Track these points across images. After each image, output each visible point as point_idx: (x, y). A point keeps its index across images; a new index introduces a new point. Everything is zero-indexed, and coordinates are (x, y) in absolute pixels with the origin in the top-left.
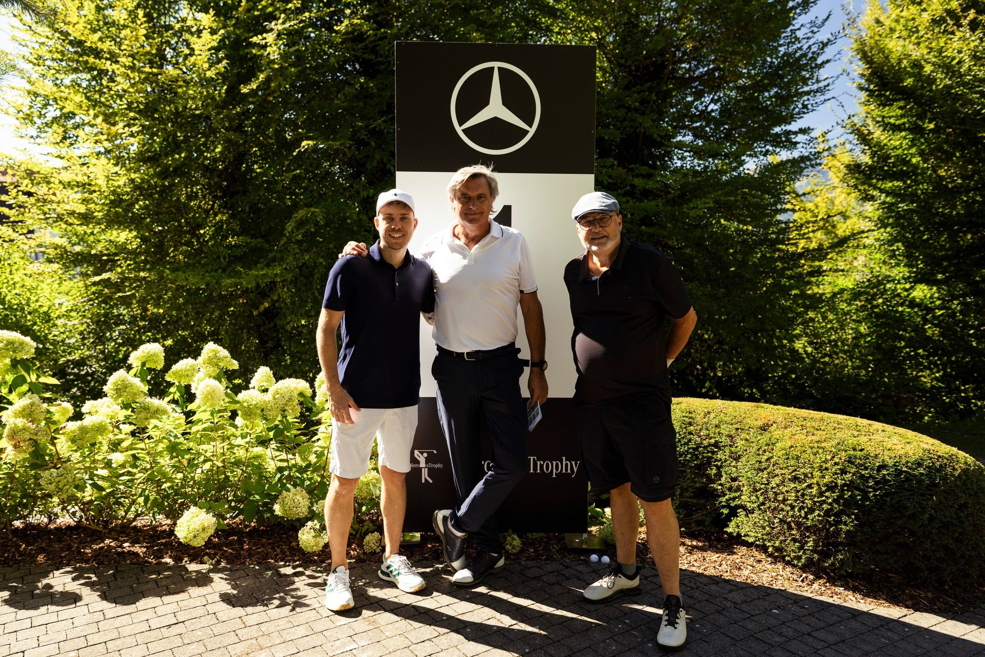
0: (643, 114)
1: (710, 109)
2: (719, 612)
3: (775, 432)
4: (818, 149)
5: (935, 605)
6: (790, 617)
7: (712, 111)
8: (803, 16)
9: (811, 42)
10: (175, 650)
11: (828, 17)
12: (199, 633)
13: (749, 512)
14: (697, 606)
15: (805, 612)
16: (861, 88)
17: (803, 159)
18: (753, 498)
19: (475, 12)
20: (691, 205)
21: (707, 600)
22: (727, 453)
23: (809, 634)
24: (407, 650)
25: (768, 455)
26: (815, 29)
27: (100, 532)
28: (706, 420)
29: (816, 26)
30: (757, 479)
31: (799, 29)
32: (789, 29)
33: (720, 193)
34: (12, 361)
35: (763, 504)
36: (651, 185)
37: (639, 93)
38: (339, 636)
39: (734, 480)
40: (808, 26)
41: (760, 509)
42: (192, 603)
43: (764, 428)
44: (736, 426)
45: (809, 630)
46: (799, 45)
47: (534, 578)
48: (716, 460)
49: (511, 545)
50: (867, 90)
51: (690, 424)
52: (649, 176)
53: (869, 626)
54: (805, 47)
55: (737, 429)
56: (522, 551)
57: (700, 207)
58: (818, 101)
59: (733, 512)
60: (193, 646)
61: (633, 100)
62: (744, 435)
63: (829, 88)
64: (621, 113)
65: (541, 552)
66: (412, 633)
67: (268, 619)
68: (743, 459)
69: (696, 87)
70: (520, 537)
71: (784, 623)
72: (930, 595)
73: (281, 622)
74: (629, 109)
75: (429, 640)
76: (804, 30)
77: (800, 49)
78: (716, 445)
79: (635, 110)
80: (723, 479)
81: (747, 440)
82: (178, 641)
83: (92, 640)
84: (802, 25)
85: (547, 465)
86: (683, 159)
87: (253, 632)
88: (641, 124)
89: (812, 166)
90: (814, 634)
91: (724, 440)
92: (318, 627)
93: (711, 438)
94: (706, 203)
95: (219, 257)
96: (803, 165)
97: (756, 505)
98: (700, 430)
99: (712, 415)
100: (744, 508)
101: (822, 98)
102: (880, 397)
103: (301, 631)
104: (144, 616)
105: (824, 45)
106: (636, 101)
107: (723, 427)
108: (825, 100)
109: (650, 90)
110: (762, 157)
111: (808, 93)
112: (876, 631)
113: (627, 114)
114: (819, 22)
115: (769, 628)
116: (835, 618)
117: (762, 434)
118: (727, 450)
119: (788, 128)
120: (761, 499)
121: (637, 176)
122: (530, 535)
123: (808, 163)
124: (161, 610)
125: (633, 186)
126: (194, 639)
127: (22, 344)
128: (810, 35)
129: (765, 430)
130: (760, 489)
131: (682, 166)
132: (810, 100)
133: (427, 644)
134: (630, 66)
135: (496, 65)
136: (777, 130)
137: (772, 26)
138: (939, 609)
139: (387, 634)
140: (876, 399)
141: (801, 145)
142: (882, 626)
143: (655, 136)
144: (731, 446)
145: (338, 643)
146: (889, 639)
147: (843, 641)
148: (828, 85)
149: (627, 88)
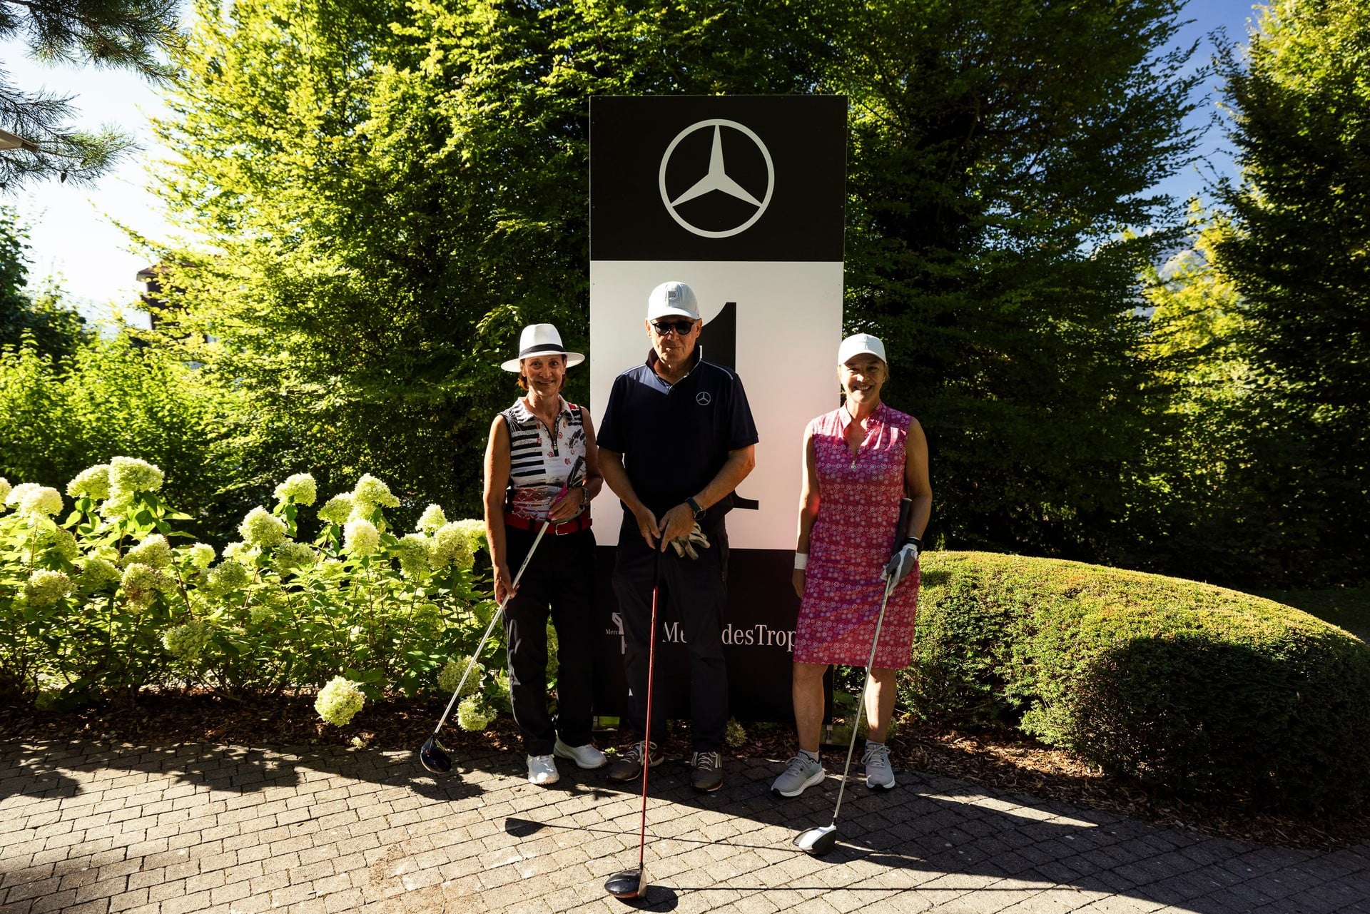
0: (941, 179)
1: (1032, 171)
2: (992, 835)
3: (1085, 600)
4: (1179, 224)
5: (1296, 837)
6: (1089, 846)
7: (1037, 173)
8: (1159, 47)
9: (1171, 80)
10: (301, 853)
11: (1194, 48)
12: (334, 833)
13: (1045, 705)
14: (965, 826)
15: (1110, 840)
16: (1239, 142)
17: (1158, 237)
18: (1052, 686)
19: (718, 54)
20: (1003, 298)
21: (979, 819)
22: (1021, 627)
23: (1111, 870)
24: (582, 866)
25: (1072, 630)
26: (1176, 64)
27: (237, 703)
28: (995, 582)
29: (1176, 59)
30: (1058, 661)
31: (1154, 64)
32: (1139, 65)
33: (1041, 282)
34: (135, 493)
35: (1064, 694)
36: (951, 272)
37: (935, 153)
38: (501, 844)
39: (1028, 661)
40: (1166, 60)
41: (1060, 701)
42: (331, 795)
43: (1071, 594)
44: (1033, 591)
45: (1112, 865)
46: (1153, 86)
47: (756, 781)
48: (1006, 635)
49: (732, 736)
50: (1248, 144)
51: (975, 587)
52: (948, 261)
53: (1196, 863)
54: (1161, 89)
55: (1035, 595)
56: (747, 744)
57: (1012, 301)
58: (1179, 160)
59: (1027, 703)
60: (323, 850)
61: (927, 162)
62: (1043, 604)
63: (1196, 143)
64: (910, 180)
65: (771, 748)
66: (592, 845)
67: (419, 820)
68: (1041, 635)
69: (1015, 144)
70: (745, 727)
71: (1078, 854)
72: (1290, 824)
73: (433, 824)
74: (923, 174)
75: (612, 855)
76: (1160, 66)
77: (1155, 90)
78: (1006, 614)
79: (932, 175)
80: (1014, 660)
81: (1047, 610)
82: (307, 842)
83: (208, 836)
84: (1157, 60)
85: (781, 636)
86: (996, 237)
87: (397, 835)
88: (937, 194)
89: (1171, 246)
90: (1117, 870)
91: (1018, 609)
92: (478, 831)
93: (1000, 606)
94: (1022, 295)
95: (402, 366)
96: (1158, 245)
97: (1055, 695)
98: (986, 596)
99: (1004, 576)
100: (1040, 699)
101: (1185, 157)
102: (1262, 553)
103: (457, 836)
104: (272, 809)
105: (1188, 85)
106: (932, 163)
107: (1016, 591)
108: (1189, 160)
109: (951, 149)
110: (1102, 235)
111: (1165, 150)
112: (1205, 870)
113: (919, 180)
114: (1181, 54)
115: (1057, 860)
116: (1151, 850)
117: (1066, 603)
118: (1020, 622)
119: (1139, 195)
120: (1062, 688)
121: (932, 261)
122: (759, 724)
123: (1165, 242)
124: (293, 803)
125: (926, 274)
126: (326, 840)
127: (147, 473)
128: (1168, 72)
129: (1071, 597)
130: (1061, 675)
131: (995, 247)
132: (1170, 160)
133: (609, 860)
134: (924, 118)
135: (717, 123)
136: (1123, 199)
137: (1113, 62)
138: (1301, 843)
139: (561, 844)
140: (1256, 555)
141: (1155, 218)
142: (1215, 863)
143: (956, 208)
144: (1025, 617)
145: (498, 854)
146: (1222, 882)
147: (1156, 882)
148: (1193, 140)
149: (919, 147)
